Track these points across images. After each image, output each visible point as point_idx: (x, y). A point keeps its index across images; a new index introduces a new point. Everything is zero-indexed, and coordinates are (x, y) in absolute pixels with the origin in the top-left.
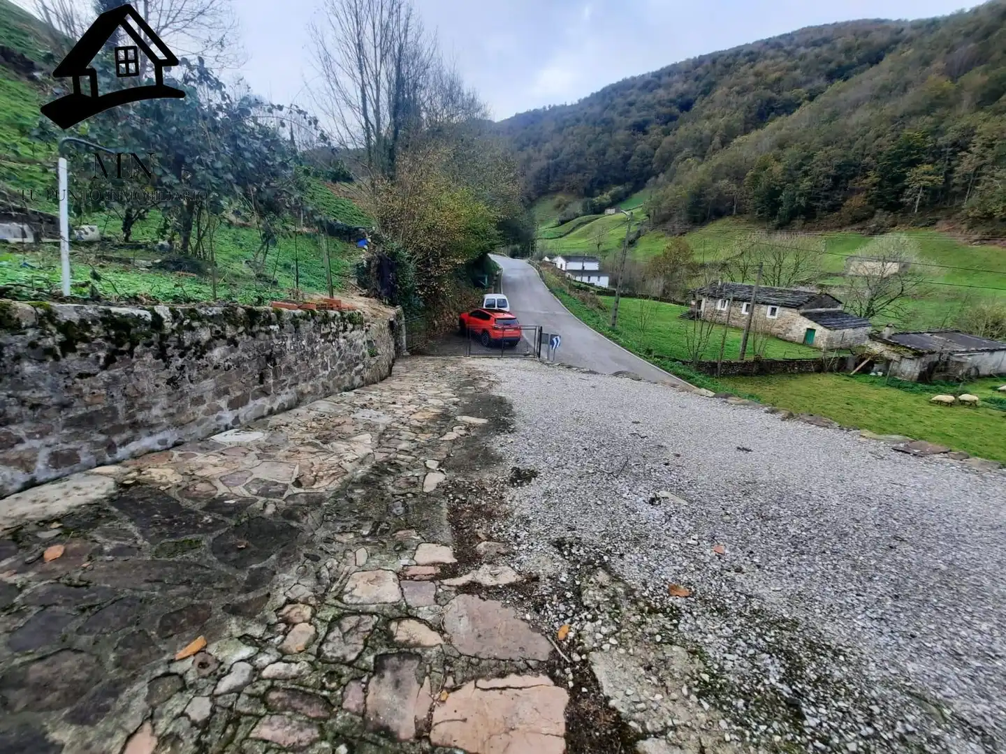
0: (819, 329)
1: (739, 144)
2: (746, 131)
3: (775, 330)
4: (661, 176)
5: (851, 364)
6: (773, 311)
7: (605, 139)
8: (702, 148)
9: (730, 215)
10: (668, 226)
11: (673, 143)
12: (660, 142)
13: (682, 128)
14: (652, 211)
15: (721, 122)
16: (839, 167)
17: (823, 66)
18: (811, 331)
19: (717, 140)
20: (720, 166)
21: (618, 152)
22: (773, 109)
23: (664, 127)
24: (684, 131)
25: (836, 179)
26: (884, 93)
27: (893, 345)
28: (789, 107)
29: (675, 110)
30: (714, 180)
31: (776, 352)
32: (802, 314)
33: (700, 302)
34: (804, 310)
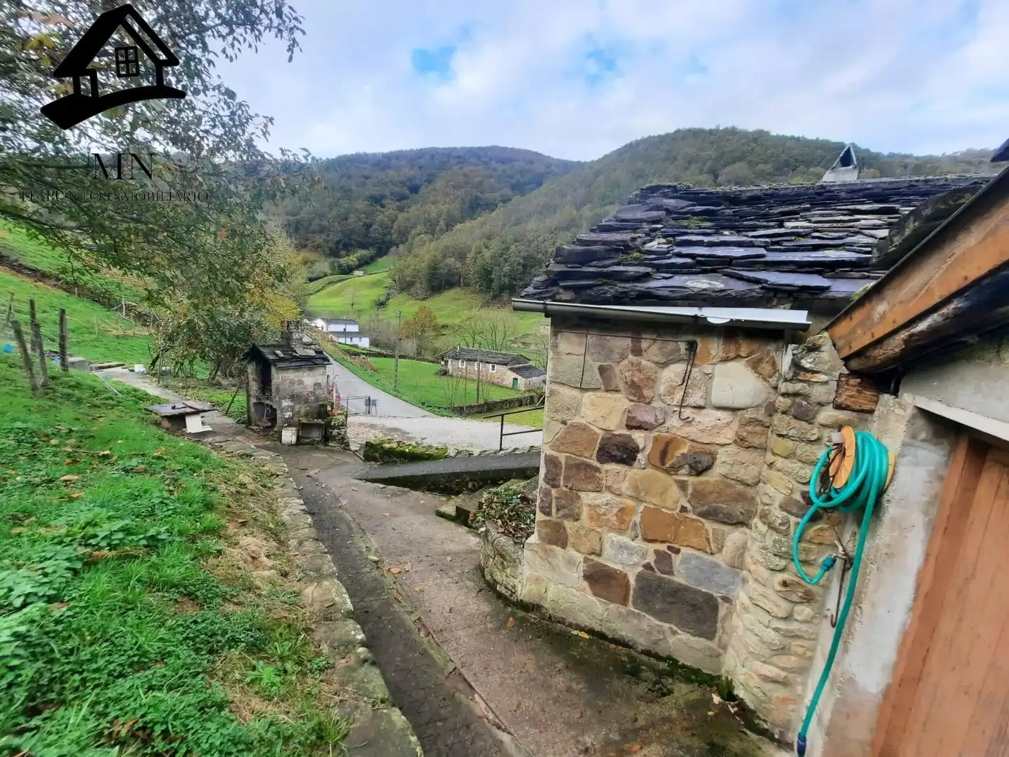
0: (519, 377)
1: (459, 230)
2: (462, 220)
3: (496, 380)
4: (401, 247)
5: (536, 400)
6: (493, 367)
7: (346, 205)
8: (432, 228)
9: (459, 286)
10: (413, 290)
11: (407, 220)
12: (397, 217)
13: (413, 208)
14: (397, 277)
15: (444, 208)
16: (524, 258)
17: (509, 180)
18: (516, 379)
19: (442, 223)
20: (447, 247)
21: (360, 220)
22: (479, 205)
23: (398, 203)
24: (414, 211)
25: (524, 266)
26: (544, 210)
28: (491, 206)
29: (407, 192)
30: (444, 257)
31: (496, 396)
32: (510, 369)
33: (446, 362)
34: (509, 367)
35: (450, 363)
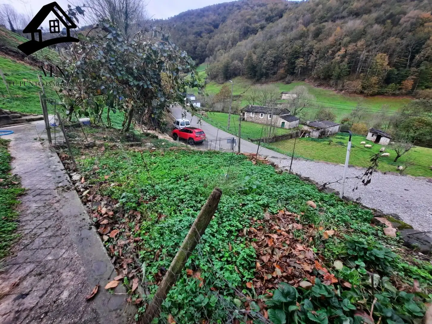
0: (286, 122)
1: (239, 46)
2: (240, 41)
4: (210, 57)
5: (299, 134)
6: (270, 116)
7: (185, 38)
8: (225, 46)
9: (239, 75)
10: (217, 80)
11: (213, 43)
12: (208, 42)
13: (216, 36)
14: (209, 73)
15: (231, 34)
16: (275, 57)
17: (264, 15)
18: (283, 123)
19: (230, 43)
20: (234, 55)
21: (191, 45)
22: (248, 31)
23: (208, 35)
24: (216, 37)
25: (274, 62)
26: (286, 29)
27: (311, 126)
28: (254, 31)
29: (213, 28)
30: (232, 61)
32: (280, 117)
33: (244, 114)
34: (281, 116)
35: (245, 114)
